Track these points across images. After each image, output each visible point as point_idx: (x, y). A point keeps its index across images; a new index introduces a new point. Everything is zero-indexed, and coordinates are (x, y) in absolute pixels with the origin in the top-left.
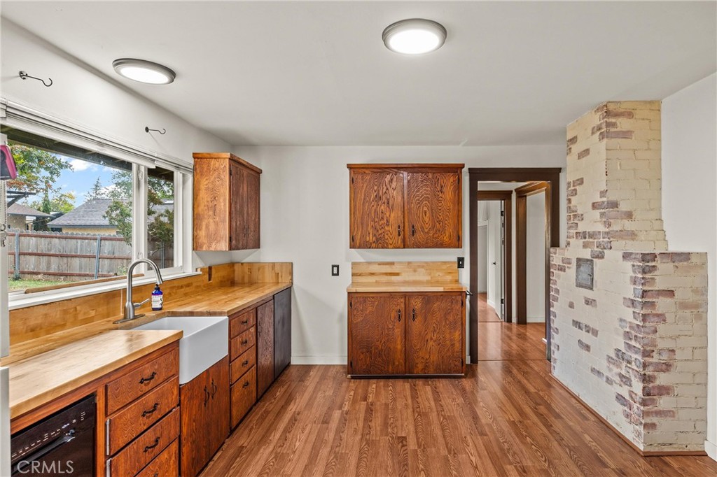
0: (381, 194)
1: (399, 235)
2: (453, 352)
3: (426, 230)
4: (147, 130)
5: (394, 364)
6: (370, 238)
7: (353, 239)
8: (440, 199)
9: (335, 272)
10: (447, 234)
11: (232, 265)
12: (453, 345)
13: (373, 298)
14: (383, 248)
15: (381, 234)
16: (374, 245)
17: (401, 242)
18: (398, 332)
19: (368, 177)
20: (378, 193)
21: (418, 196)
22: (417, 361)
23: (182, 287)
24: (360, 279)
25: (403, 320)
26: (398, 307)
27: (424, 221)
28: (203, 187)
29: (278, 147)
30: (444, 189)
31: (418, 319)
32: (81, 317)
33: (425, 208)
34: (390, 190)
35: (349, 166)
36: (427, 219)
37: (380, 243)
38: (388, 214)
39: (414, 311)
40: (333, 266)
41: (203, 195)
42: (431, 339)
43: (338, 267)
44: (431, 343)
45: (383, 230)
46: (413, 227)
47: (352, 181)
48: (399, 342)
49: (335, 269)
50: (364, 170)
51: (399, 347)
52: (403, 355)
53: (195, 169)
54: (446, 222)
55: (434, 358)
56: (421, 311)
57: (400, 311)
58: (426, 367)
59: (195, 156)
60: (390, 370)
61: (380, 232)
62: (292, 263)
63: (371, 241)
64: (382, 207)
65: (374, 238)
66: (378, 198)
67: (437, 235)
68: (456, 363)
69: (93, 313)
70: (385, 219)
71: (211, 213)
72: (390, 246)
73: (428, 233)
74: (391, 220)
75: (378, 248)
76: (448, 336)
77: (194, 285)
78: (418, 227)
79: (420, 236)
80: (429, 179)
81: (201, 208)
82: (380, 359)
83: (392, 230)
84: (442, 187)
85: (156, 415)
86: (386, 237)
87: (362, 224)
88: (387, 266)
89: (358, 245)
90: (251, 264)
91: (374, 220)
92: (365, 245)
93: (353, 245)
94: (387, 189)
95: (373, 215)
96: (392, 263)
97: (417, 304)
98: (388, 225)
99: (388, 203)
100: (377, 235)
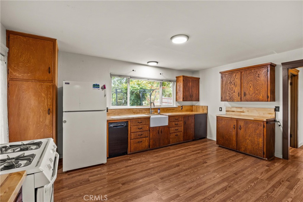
0: (232, 81)
1: (239, 96)
2: (259, 147)
3: (251, 94)
4: (160, 74)
5: (232, 145)
6: (228, 98)
7: (222, 98)
8: (258, 80)
9: (221, 110)
10: (262, 95)
11: (192, 106)
12: (259, 144)
13: (225, 119)
14: (232, 101)
15: (232, 96)
16: (229, 100)
17: (240, 99)
18: (234, 133)
19: (227, 75)
20: (231, 81)
21: (247, 80)
22: (241, 146)
23: (171, 110)
24: (228, 113)
25: (236, 129)
26: (234, 124)
27: (250, 90)
28: (178, 85)
29: (204, 70)
30: (260, 76)
31: (242, 130)
32: (143, 112)
33: (250, 85)
34: (235, 79)
35: (220, 73)
36: (251, 89)
37: (231, 100)
38: (234, 88)
39: (240, 126)
40: (220, 108)
41: (178, 87)
42: (248, 139)
43: (221, 108)
44: (248, 141)
45: (232, 95)
46: (245, 93)
47: (222, 78)
48: (234, 137)
49: (221, 109)
50: (226, 73)
51: (234, 139)
52: (236, 143)
53: (176, 81)
54: (261, 90)
55: (249, 147)
56: (244, 126)
57: (235, 125)
58: (245, 150)
59: (177, 77)
60: (231, 147)
61: (231, 95)
62: (207, 106)
63: (228, 99)
64: (232, 86)
65: (229, 98)
66: (231, 83)
67: (256, 96)
68: (260, 152)
69: (146, 112)
70: (233, 90)
71: (179, 91)
72: (235, 101)
73: (252, 95)
74: (236, 91)
75: (230, 101)
76: (256, 139)
77: (175, 110)
78: (247, 93)
79: (248, 97)
80: (252, 72)
81: (178, 90)
82: (227, 142)
83: (236, 95)
84: (258, 75)
85: (141, 130)
86: (234, 97)
87: (225, 93)
88: (239, 109)
89: (223, 100)
90: (197, 106)
91: (229, 91)
92: (225, 100)
93: (222, 100)
94: (234, 79)
95: (229, 89)
96: (242, 108)
97: (241, 124)
98: (234, 92)
99: (234, 84)
100: (230, 96)
